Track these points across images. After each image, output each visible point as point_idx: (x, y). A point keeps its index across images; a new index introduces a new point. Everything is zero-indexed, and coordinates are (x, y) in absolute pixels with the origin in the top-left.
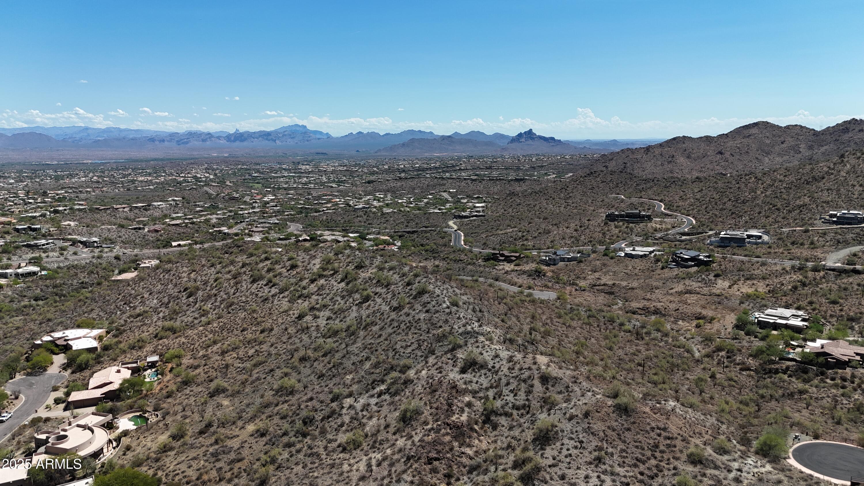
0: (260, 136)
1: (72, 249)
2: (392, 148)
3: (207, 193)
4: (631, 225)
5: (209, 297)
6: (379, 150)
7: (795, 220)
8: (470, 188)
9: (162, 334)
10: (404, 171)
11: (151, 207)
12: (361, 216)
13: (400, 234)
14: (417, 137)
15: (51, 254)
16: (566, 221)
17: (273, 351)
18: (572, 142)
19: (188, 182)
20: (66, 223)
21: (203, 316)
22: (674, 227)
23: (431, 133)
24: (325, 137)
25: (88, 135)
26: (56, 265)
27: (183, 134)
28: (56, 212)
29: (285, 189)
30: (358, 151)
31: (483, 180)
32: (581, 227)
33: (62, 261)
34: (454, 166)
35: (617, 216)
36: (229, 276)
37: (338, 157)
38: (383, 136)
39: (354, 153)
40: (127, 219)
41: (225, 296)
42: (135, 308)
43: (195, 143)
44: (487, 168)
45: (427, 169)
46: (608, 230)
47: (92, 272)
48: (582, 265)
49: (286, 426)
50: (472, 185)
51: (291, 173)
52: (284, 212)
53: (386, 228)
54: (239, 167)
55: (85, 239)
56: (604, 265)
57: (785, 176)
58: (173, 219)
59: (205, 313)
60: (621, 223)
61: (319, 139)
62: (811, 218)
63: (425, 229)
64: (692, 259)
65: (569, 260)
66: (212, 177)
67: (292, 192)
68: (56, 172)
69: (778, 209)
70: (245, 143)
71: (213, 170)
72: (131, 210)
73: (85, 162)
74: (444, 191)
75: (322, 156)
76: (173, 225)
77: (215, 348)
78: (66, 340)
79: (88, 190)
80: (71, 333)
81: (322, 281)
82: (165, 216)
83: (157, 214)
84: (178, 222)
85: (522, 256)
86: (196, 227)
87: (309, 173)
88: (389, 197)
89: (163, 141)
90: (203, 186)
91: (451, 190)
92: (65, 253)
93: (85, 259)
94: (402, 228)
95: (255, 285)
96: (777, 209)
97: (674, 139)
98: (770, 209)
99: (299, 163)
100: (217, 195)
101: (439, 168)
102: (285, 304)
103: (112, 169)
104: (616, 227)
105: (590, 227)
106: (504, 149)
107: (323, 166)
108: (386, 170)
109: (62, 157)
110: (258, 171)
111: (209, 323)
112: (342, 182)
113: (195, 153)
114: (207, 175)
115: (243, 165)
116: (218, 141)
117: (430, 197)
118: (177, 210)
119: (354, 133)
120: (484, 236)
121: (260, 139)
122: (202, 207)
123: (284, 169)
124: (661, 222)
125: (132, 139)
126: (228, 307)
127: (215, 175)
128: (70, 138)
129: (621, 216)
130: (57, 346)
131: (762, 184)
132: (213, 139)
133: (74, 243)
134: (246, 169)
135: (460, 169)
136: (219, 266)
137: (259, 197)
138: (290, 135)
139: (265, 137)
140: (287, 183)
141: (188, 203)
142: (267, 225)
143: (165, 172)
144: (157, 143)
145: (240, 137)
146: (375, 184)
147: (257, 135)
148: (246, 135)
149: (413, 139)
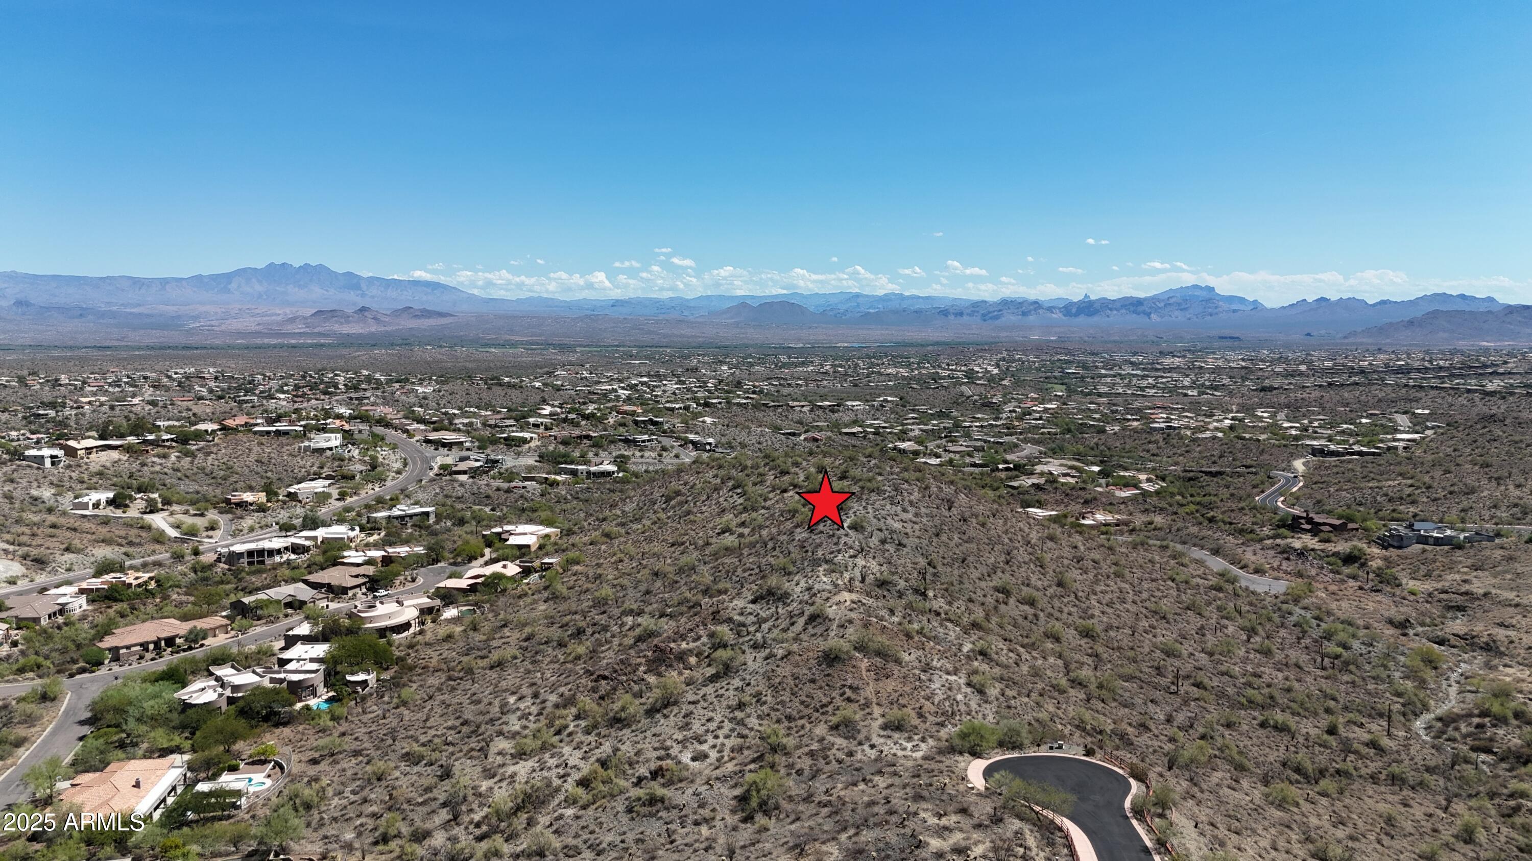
0: (1123, 306)
1: (676, 451)
2: (1383, 330)
3: (958, 394)
6: (1354, 334)
10: (1361, 372)
11: (841, 408)
12: (1156, 442)
15: (646, 454)
19: (952, 378)
20: (704, 419)
23: (1491, 300)
24: (1249, 308)
25: (858, 306)
26: (644, 468)
27: (994, 303)
28: (707, 404)
29: (1097, 395)
30: (1309, 334)
33: (654, 464)
34: (1484, 366)
37: (1255, 345)
38: (1373, 305)
43: (1010, 318)
48: (1458, 553)
51: (1138, 369)
54: (1057, 357)
61: (1234, 311)
63: (1243, 470)
65: (1438, 542)
66: (995, 371)
67: (1103, 400)
70: (1096, 319)
71: (1011, 361)
72: (811, 411)
73: (838, 345)
74: (1405, 413)
75: (1229, 343)
82: (848, 423)
83: (847, 418)
84: (859, 430)
87: (1171, 370)
89: (961, 314)
90: (964, 384)
91: (1419, 411)
92: (665, 454)
93: (680, 464)
101: (1446, 369)
103: (865, 357)
108: (1324, 369)
112: (1213, 388)
113: (1003, 334)
114: (991, 369)
116: (1049, 314)
117: (1364, 421)
118: (878, 414)
119: (1310, 301)
121: (1124, 311)
122: (920, 413)
123: (1132, 363)
125: (916, 312)
128: (832, 310)
132: (1041, 311)
133: (687, 443)
135: (1494, 373)
137: (1030, 404)
138: (1179, 304)
139: (1132, 309)
140: (1113, 385)
144: (951, 317)
145: (1087, 308)
146: (1275, 392)
147: (1118, 305)
148: (1097, 306)
149: (1436, 312)
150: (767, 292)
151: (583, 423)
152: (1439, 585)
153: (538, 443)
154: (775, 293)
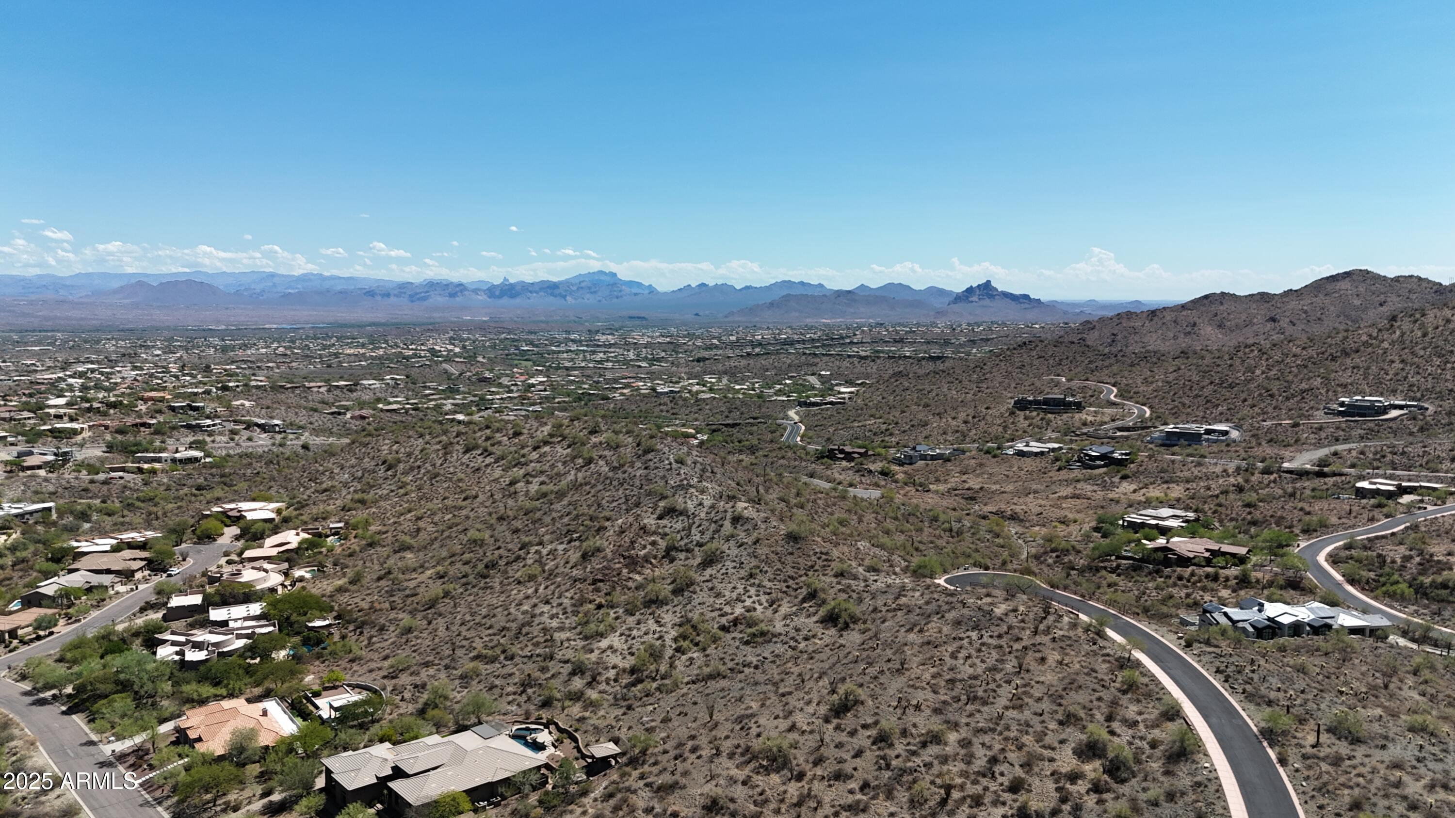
0: (541, 289)
1: (246, 434)
2: (752, 310)
3: (446, 372)
4: (1050, 415)
5: (412, 469)
6: (732, 313)
7: (1290, 410)
8: (856, 370)
9: (352, 505)
10: (760, 344)
11: (358, 387)
12: (665, 404)
13: (714, 427)
14: (793, 292)
15: (218, 438)
16: (954, 409)
17: (472, 514)
18: (1062, 303)
19: (420, 357)
20: (238, 403)
21: (401, 488)
22: (1113, 420)
23: (821, 286)
24: (647, 292)
25: (275, 285)
26: (224, 453)
27: (421, 285)
28: (225, 388)
29: (567, 369)
30: (697, 314)
31: (879, 357)
32: (974, 417)
33: (231, 448)
34: (842, 338)
35: (1030, 402)
36: (438, 447)
37: (663, 324)
38: (741, 290)
39: (689, 317)
40: (323, 402)
41: (430, 468)
42: (321, 483)
43: (438, 299)
44: (896, 341)
45: (798, 342)
46: (1013, 423)
47: (272, 462)
48: (949, 464)
49: (467, 569)
50: (859, 366)
51: (582, 346)
52: (554, 398)
53: (696, 420)
54: (503, 336)
55: (263, 422)
56: (981, 465)
57: (1304, 348)
58: (390, 403)
59: (404, 485)
60: (1035, 414)
61: (636, 294)
62: (1312, 408)
63: (751, 421)
64: (1103, 457)
65: (933, 458)
66: (457, 350)
67: (576, 373)
68: (223, 340)
69: (1272, 396)
70: (518, 301)
71: (462, 340)
72: (329, 391)
73: (267, 326)
74: (813, 374)
75: (638, 322)
76: (388, 411)
77: (409, 516)
78: (239, 511)
79: (270, 365)
80: (244, 506)
81: (547, 449)
82: (379, 400)
83: (367, 397)
84: (395, 407)
85: (870, 453)
86: (421, 414)
87: (611, 346)
88: (725, 381)
89: (388, 295)
90: (441, 362)
91: (823, 373)
92: (237, 437)
93: (262, 446)
94: (720, 419)
95: (468, 455)
96: (1270, 395)
97: (1206, 297)
98: (1260, 395)
99: (597, 332)
100: (461, 375)
101: (818, 340)
102: (498, 472)
103: (307, 338)
104: (1026, 418)
105: (988, 417)
106: (940, 313)
107: (637, 337)
108: (732, 342)
109: (232, 319)
110: (532, 343)
111: (406, 494)
112: (658, 360)
113: (436, 315)
114: (450, 347)
115: (509, 334)
116: (474, 296)
117: (788, 382)
118: (396, 392)
119: (693, 286)
120: (831, 430)
121: (542, 293)
122: (434, 389)
123: (572, 340)
124: (1095, 412)
125: (341, 292)
126: (431, 479)
127: (464, 347)
128: (246, 289)
129: (1037, 402)
130: (229, 517)
131: (1267, 360)
132: (467, 293)
133: (249, 426)
134: (514, 340)
135: (851, 343)
136: (428, 437)
137: (522, 378)
138: (589, 288)
139: (549, 291)
140: (572, 360)
141: (414, 383)
142: (523, 413)
143: (386, 342)
144: (379, 298)
145: (509, 290)
146: (707, 362)
147: (537, 288)
148: (518, 288)
149: (788, 295)
150: (164, 270)
151: (112, 411)
152: (949, 486)
153: (90, 434)
154: (174, 270)
